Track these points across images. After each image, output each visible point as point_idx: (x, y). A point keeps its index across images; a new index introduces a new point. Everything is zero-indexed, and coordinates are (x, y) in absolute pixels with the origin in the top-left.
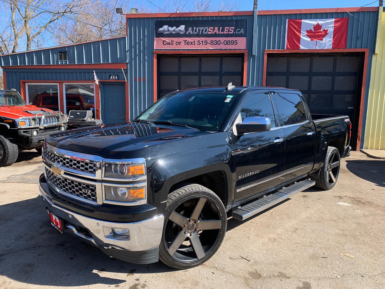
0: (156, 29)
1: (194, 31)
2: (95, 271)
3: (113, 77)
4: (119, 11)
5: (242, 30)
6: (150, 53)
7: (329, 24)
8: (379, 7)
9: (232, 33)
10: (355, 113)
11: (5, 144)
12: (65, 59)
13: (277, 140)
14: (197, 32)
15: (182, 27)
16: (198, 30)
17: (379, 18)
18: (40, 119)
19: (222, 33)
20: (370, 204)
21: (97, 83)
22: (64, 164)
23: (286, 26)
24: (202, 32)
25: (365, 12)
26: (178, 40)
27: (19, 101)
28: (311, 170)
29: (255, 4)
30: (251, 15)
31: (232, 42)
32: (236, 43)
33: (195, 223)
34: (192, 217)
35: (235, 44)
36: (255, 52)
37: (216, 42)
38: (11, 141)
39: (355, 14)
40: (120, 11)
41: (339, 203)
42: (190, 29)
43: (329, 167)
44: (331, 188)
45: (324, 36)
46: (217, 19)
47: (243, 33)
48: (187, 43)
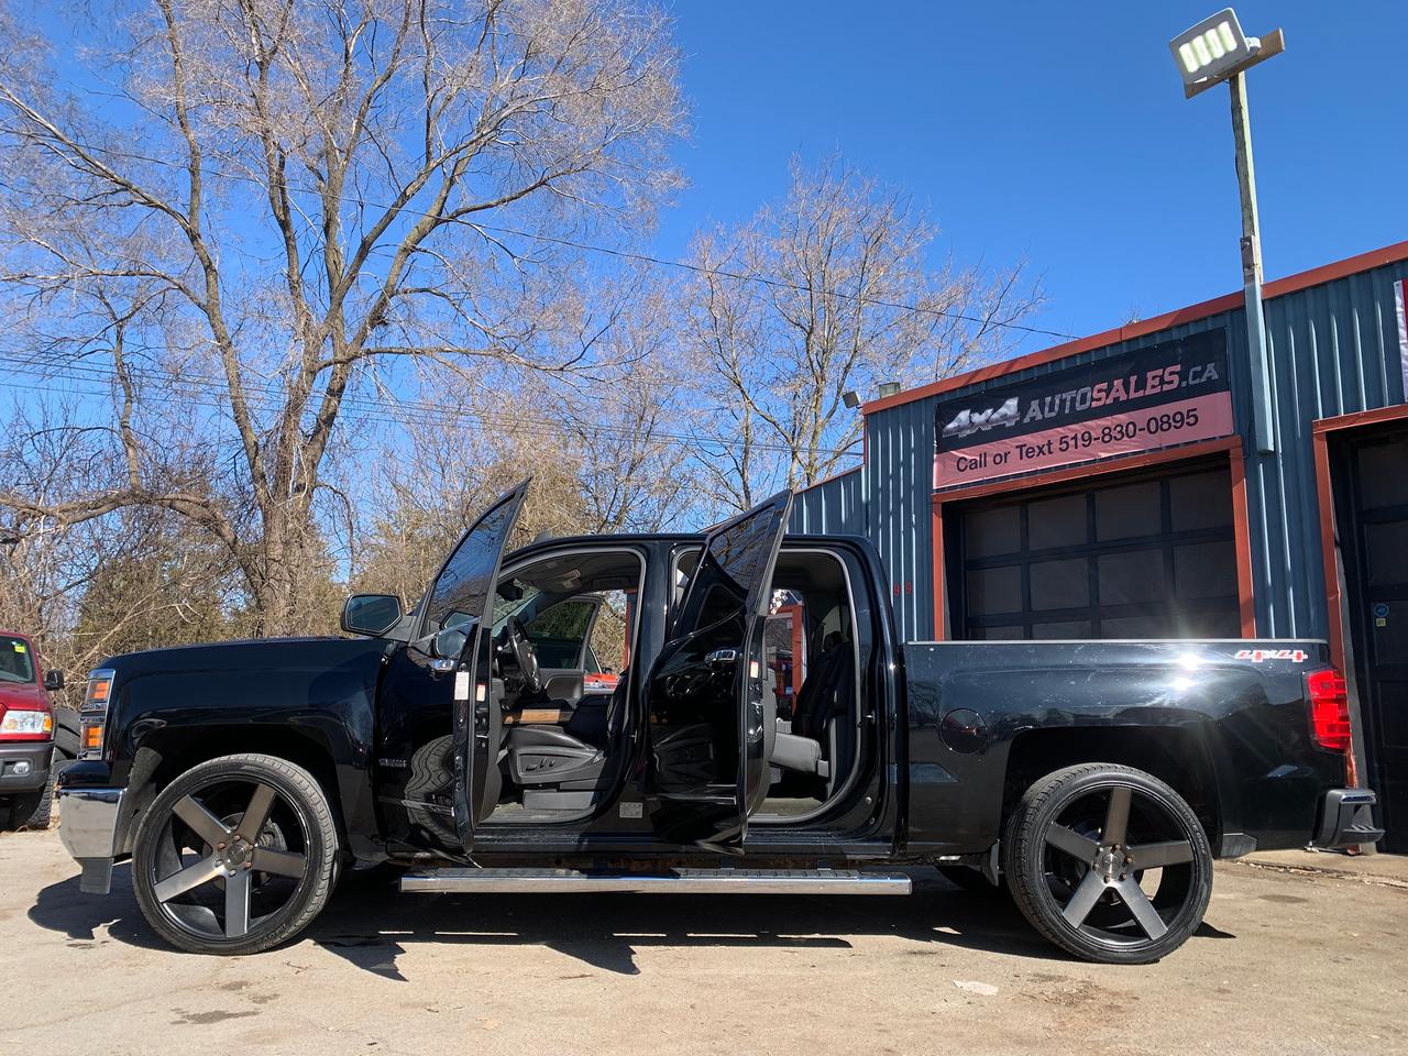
0: (937, 428)
1: (1047, 409)
5: (1210, 367)
6: (924, 504)
9: (1175, 385)
14: (1057, 408)
15: (1011, 406)
16: (1057, 402)
19: (1140, 394)
23: (1399, 310)
24: (1073, 407)
26: (1001, 446)
30: (1234, 309)
31: (1178, 417)
32: (1192, 420)
35: (1188, 423)
36: (1270, 438)
37: (1119, 428)
40: (851, 399)
46: (1117, 352)
47: (1216, 377)
48: (1026, 452)
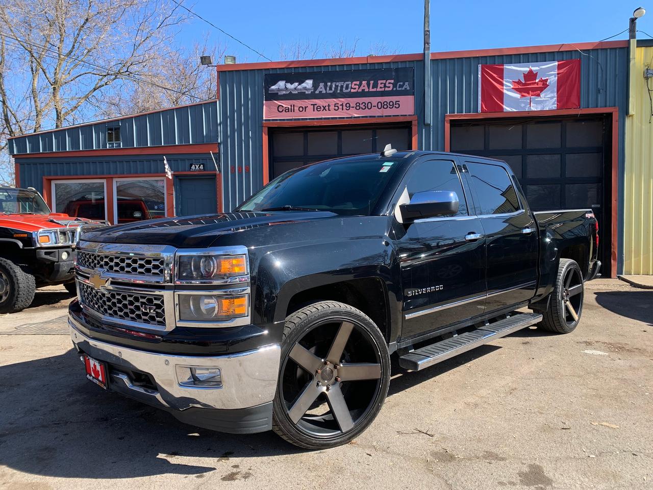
0: (265, 87)
1: (328, 89)
2: (161, 456)
3: (195, 167)
4: (205, 60)
5: (407, 83)
6: (257, 126)
7: (549, 71)
8: (629, 42)
9: (390, 89)
10: (603, 214)
11: (13, 275)
12: (117, 139)
13: (472, 235)
14: (333, 89)
15: (309, 83)
16: (334, 86)
17: (631, 57)
18: (73, 233)
19: (375, 90)
20: (641, 351)
21: (170, 177)
22: (111, 268)
23: (479, 76)
24: (341, 90)
25: (606, 49)
26: (303, 103)
27: (40, 208)
28: (534, 296)
29: (426, 43)
30: (420, 60)
31: (391, 104)
32: (397, 106)
33: (335, 367)
34: (330, 357)
35: (395, 107)
36: (429, 119)
37: (364, 104)
38: (24, 269)
39: (591, 53)
40: (207, 60)
41: (586, 351)
42: (322, 85)
43: (564, 294)
44: (571, 330)
45: (541, 89)
46: (364, 68)
47: (408, 88)
48: (317, 108)
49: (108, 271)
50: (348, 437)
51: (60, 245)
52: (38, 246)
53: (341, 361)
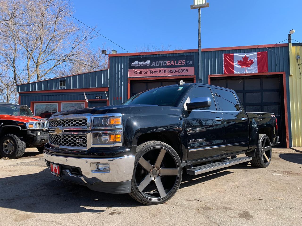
0: (129, 64)
1: (157, 64)
2: (82, 206)
3: (98, 97)
4: (103, 52)
5: (191, 62)
6: (126, 79)
7: (254, 56)
8: (288, 44)
9: (184, 64)
10: (282, 119)
11: (16, 141)
12: (64, 85)
13: (218, 118)
14: (159, 64)
15: (148, 62)
16: (159, 63)
17: (290, 50)
18: (43, 124)
19: (177, 64)
21: (87, 102)
23: (223, 58)
24: (162, 65)
25: (279, 47)
26: (145, 70)
27: (29, 114)
28: (248, 149)
29: (199, 44)
30: (196, 52)
31: (184, 70)
32: (187, 71)
33: (158, 169)
34: (155, 165)
36: (201, 77)
37: (172, 71)
38: (21, 139)
39: (272, 49)
40: (104, 52)
41: (272, 174)
42: (154, 62)
45: (251, 64)
46: (172, 55)
47: (192, 64)
48: (152, 72)
49: (63, 126)
50: (163, 200)
51: (38, 129)
52: (28, 129)
53: (161, 167)
